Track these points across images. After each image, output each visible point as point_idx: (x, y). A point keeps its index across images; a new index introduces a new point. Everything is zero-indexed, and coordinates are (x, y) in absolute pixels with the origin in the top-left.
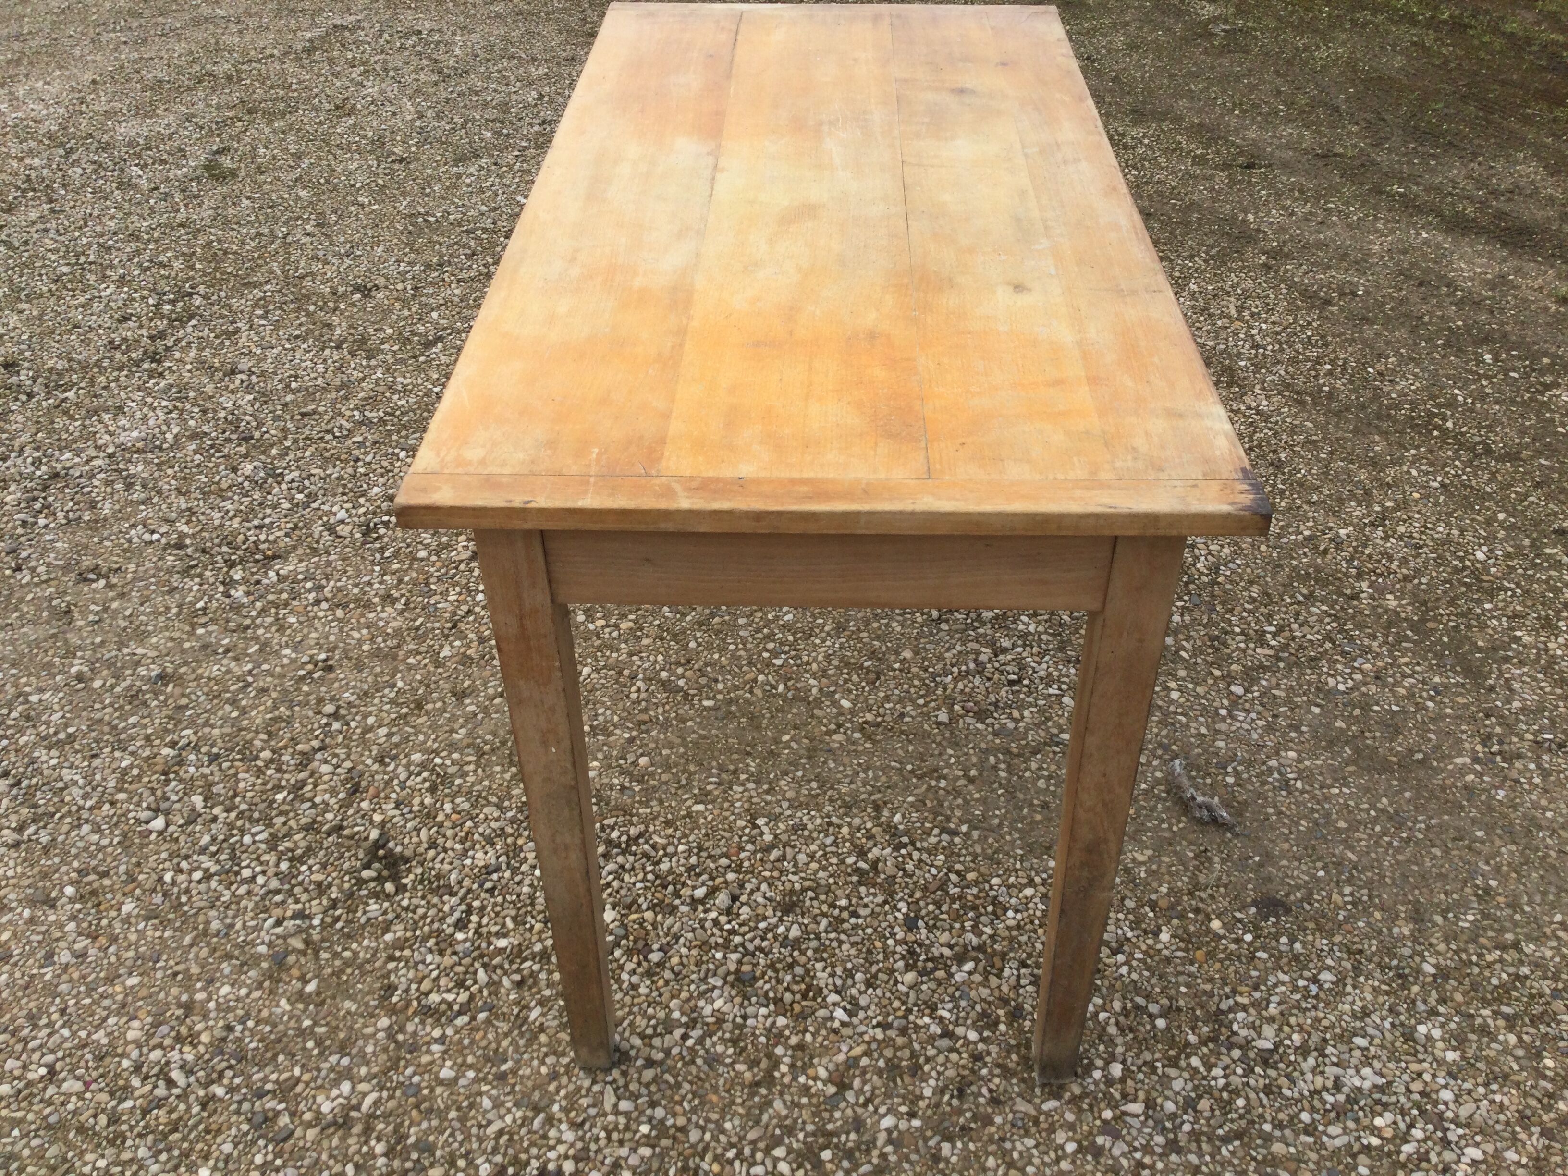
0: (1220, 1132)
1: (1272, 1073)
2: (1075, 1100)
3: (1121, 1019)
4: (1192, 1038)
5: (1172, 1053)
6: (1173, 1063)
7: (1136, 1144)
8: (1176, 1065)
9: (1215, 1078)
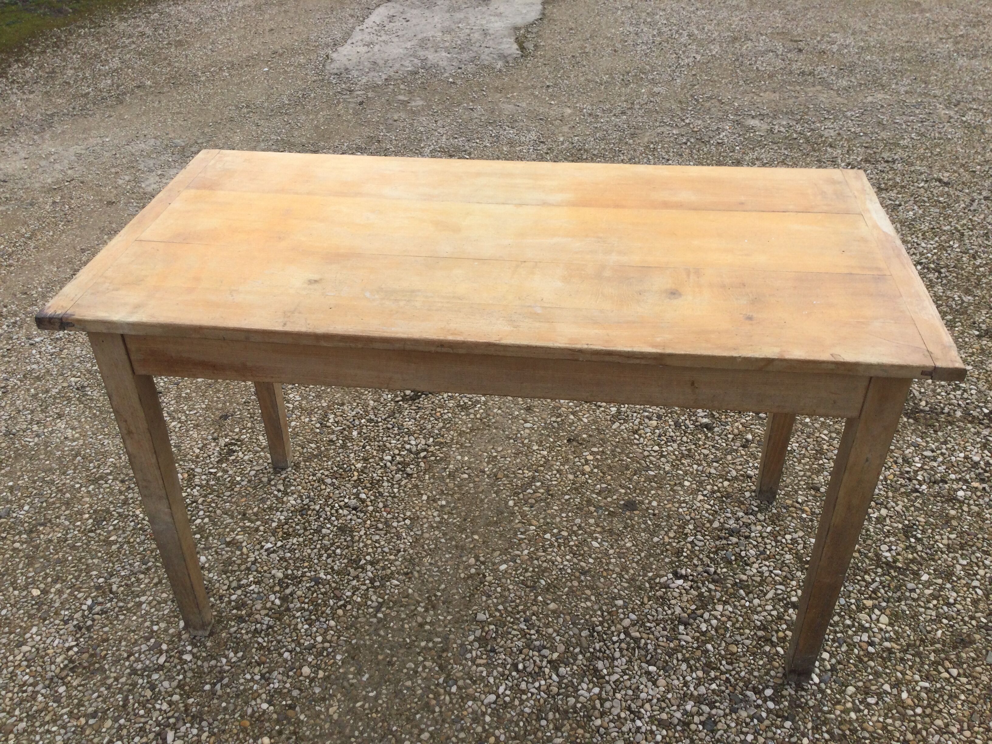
0: (131, 697)
1: (151, 736)
2: (179, 635)
3: (218, 669)
4: (191, 701)
5: (187, 688)
6: (180, 686)
7: (143, 656)
8: (178, 686)
9: (161, 704)
